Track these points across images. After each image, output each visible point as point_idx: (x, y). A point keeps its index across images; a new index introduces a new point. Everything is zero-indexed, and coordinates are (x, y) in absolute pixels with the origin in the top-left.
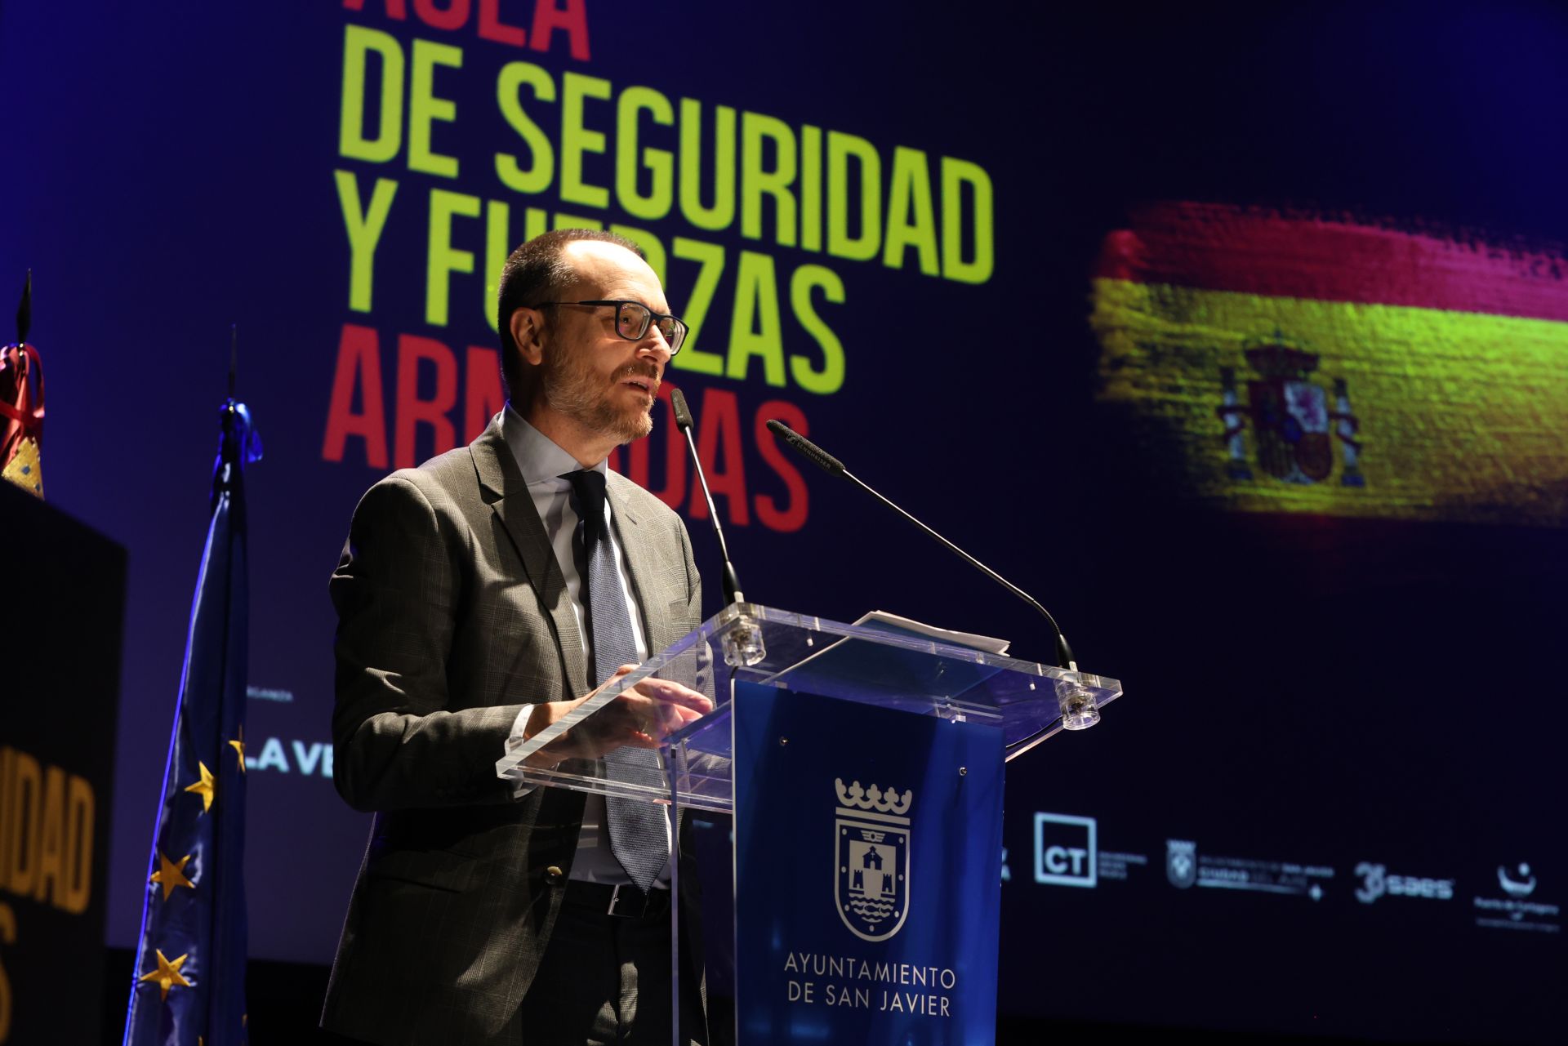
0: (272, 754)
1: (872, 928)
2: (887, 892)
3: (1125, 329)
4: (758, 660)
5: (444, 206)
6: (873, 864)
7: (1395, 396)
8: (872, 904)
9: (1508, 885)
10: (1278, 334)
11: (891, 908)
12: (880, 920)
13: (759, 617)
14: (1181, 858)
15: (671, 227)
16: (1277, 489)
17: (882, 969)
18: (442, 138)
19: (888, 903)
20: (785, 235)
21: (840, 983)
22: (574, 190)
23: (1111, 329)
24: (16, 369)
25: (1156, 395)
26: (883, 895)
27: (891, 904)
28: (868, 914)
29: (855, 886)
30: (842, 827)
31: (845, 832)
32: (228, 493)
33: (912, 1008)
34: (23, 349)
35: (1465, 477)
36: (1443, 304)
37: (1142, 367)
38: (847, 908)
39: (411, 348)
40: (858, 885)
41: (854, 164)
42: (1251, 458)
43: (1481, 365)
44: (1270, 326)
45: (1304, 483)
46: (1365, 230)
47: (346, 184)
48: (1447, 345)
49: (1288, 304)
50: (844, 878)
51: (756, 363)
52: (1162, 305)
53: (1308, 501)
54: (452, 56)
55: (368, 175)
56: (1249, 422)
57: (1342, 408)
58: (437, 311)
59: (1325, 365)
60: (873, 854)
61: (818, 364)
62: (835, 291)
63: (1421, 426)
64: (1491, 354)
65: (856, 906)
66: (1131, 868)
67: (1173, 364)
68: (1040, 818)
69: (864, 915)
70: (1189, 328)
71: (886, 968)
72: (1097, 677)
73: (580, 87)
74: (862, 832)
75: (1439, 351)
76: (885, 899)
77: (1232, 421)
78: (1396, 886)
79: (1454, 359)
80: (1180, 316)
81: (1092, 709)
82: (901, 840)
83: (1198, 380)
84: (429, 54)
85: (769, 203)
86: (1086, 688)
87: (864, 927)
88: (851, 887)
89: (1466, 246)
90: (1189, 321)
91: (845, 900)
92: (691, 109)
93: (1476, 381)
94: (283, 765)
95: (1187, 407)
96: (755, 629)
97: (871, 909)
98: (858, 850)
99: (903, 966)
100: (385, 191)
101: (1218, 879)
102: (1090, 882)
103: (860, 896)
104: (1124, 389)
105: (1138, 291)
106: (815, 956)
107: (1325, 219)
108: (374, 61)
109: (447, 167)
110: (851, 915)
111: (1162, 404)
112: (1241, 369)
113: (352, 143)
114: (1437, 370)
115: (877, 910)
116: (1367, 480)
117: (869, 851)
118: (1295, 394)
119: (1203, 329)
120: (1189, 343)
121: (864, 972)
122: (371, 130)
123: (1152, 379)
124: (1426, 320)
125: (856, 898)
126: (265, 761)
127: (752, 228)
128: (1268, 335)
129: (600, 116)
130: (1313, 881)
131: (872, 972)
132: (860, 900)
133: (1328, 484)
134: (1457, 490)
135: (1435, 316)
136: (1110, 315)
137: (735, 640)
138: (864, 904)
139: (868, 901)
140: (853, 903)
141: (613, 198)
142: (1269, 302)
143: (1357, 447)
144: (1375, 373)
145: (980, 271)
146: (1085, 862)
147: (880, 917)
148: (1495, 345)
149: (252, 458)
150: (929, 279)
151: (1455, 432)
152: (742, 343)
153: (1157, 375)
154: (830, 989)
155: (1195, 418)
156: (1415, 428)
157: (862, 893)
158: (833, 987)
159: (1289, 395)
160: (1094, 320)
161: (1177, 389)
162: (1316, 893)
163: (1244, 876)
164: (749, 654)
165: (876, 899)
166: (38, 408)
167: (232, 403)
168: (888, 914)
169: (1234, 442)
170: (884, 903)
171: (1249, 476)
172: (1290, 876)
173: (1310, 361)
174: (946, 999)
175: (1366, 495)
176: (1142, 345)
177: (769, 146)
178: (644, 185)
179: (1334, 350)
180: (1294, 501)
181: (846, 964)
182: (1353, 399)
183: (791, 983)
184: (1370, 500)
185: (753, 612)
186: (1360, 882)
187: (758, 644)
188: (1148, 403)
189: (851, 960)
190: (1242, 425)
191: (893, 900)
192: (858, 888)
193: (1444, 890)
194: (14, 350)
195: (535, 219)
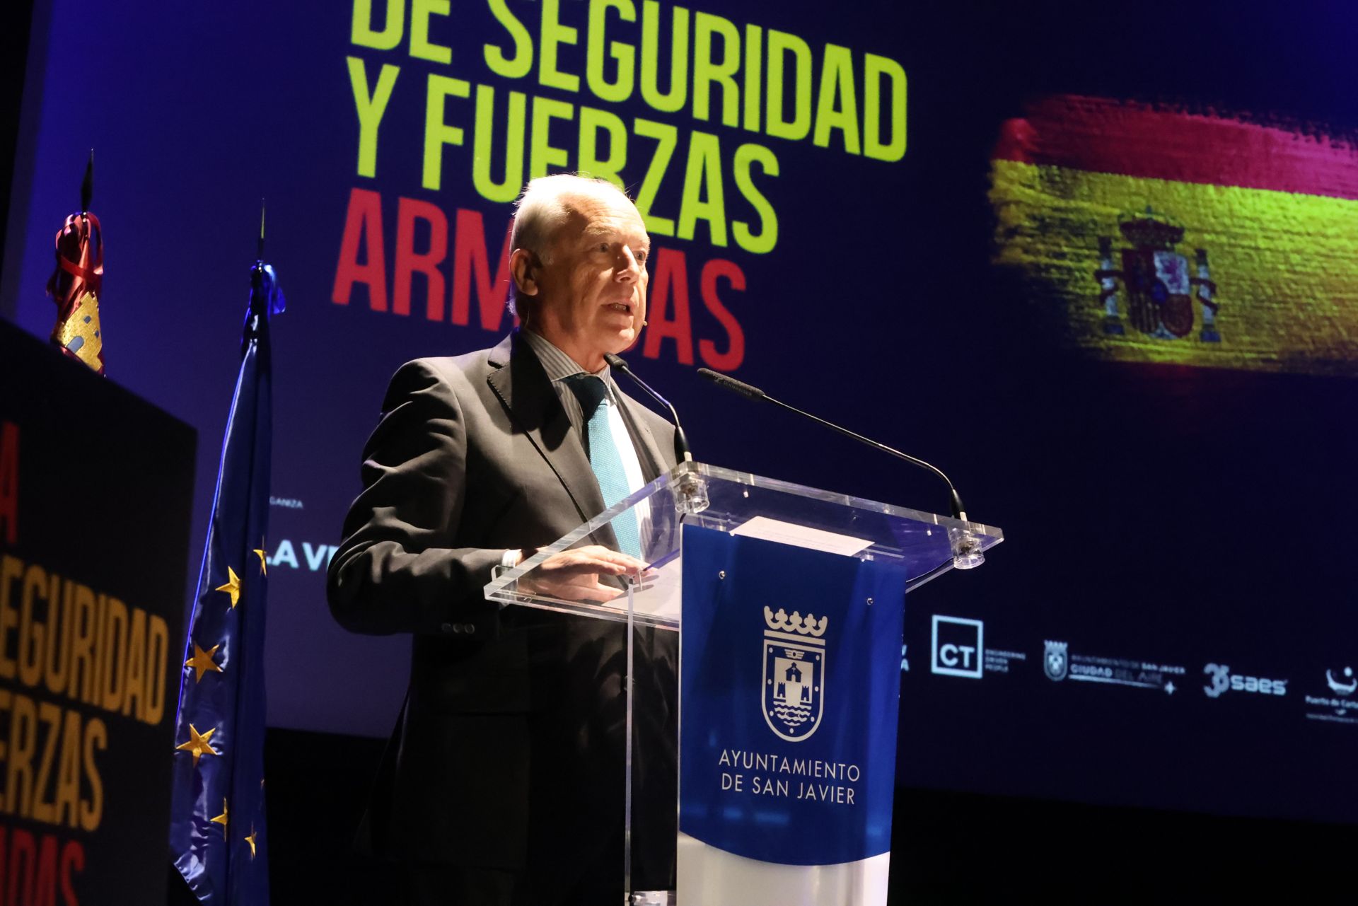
0: (285, 553)
1: (792, 731)
2: (805, 701)
3: (1018, 203)
4: (703, 509)
5: (439, 88)
6: (794, 677)
7: (1248, 265)
8: (792, 711)
9: (1334, 685)
10: (1149, 210)
11: (808, 714)
12: (798, 724)
13: (705, 474)
14: (1055, 656)
15: (633, 109)
16: (1145, 343)
17: (800, 765)
18: (439, 30)
19: (806, 710)
20: (730, 118)
21: (764, 775)
22: (550, 76)
23: (1007, 203)
24: (79, 234)
25: (1044, 260)
26: (802, 704)
27: (808, 711)
28: (789, 718)
29: (779, 695)
30: (769, 646)
31: (771, 650)
32: (256, 340)
33: (823, 797)
34: (86, 217)
35: (1306, 335)
36: (1291, 189)
37: (1031, 236)
38: (772, 713)
39: (409, 209)
40: (781, 695)
41: (790, 58)
42: (1124, 316)
43: (1322, 240)
44: (1142, 202)
45: (1168, 338)
46: (1226, 122)
47: (356, 67)
48: (1293, 222)
49: (1158, 184)
50: (770, 689)
51: (702, 227)
52: (1050, 182)
53: (1171, 353)
55: (374, 60)
56: (1122, 285)
57: (1202, 275)
58: (432, 178)
59: (1189, 237)
60: (794, 669)
61: (756, 229)
62: (771, 167)
63: (1269, 291)
64: (1330, 232)
65: (779, 712)
66: (1012, 662)
67: (1059, 234)
68: (936, 619)
69: (785, 720)
70: (1073, 204)
71: (803, 764)
72: (983, 525)
74: (786, 650)
75: (1287, 227)
76: (803, 707)
77: (1108, 284)
78: (1238, 683)
79: (1299, 234)
80: (1066, 194)
81: (978, 552)
82: (818, 658)
83: (1081, 248)
85: (716, 90)
86: (973, 534)
87: (785, 730)
88: (775, 696)
89: (1313, 138)
90: (1073, 198)
91: (770, 707)
92: (652, 9)
93: (1318, 254)
94: (294, 564)
95: (1070, 270)
96: (701, 483)
97: (791, 715)
98: (781, 665)
99: (817, 762)
100: (389, 75)
101: (1087, 674)
102: (978, 674)
103: (783, 704)
104: (1016, 254)
105: (1031, 171)
106: (745, 753)
107: (1192, 113)
109: (443, 55)
110: (775, 720)
111: (1048, 268)
112: (1117, 240)
113: (361, 34)
114: (1285, 244)
115: (796, 715)
116: (1222, 336)
117: (791, 666)
118: (1162, 262)
119: (1086, 205)
120: (1071, 216)
121: (785, 766)
122: (378, 22)
123: (1040, 247)
124: (1276, 200)
125: (779, 706)
126: (278, 559)
127: (701, 111)
128: (1140, 211)
130: (1167, 677)
131: (791, 766)
132: (783, 707)
133: (1188, 340)
134: (1301, 347)
135: (1284, 196)
136: (1006, 191)
137: (684, 492)
138: (786, 710)
139: (789, 708)
140: (777, 710)
141: (584, 83)
142: (1142, 182)
143: (1215, 308)
144: (1230, 245)
145: (896, 151)
146: (973, 657)
147: (798, 722)
148: (1335, 223)
149: (277, 311)
150: (852, 156)
151: (1299, 297)
152: (691, 209)
153: (1044, 243)
154: (757, 781)
155: (1076, 280)
156: (1264, 293)
157: (784, 701)
158: (759, 779)
159: (1157, 263)
160: (992, 195)
161: (1062, 256)
162: (1170, 688)
163: (1108, 672)
164: (695, 503)
165: (796, 707)
166: (98, 266)
167: (261, 264)
168: (805, 719)
169: (1109, 302)
170: (803, 710)
171: (1122, 332)
172: (1148, 672)
173: (1176, 234)
174: (852, 790)
175: (1221, 350)
176: (1033, 218)
177: (717, 41)
178: (610, 73)
179: (1196, 224)
180: (1159, 353)
181: (770, 760)
182: (1212, 267)
183: (724, 775)
184: (1224, 354)
185: (699, 469)
186: (1208, 680)
187: (703, 495)
188: (1037, 267)
189: (774, 757)
190: (1116, 288)
191: (809, 708)
192: (781, 697)
193: (1279, 688)
194: (78, 218)
195: (517, 101)
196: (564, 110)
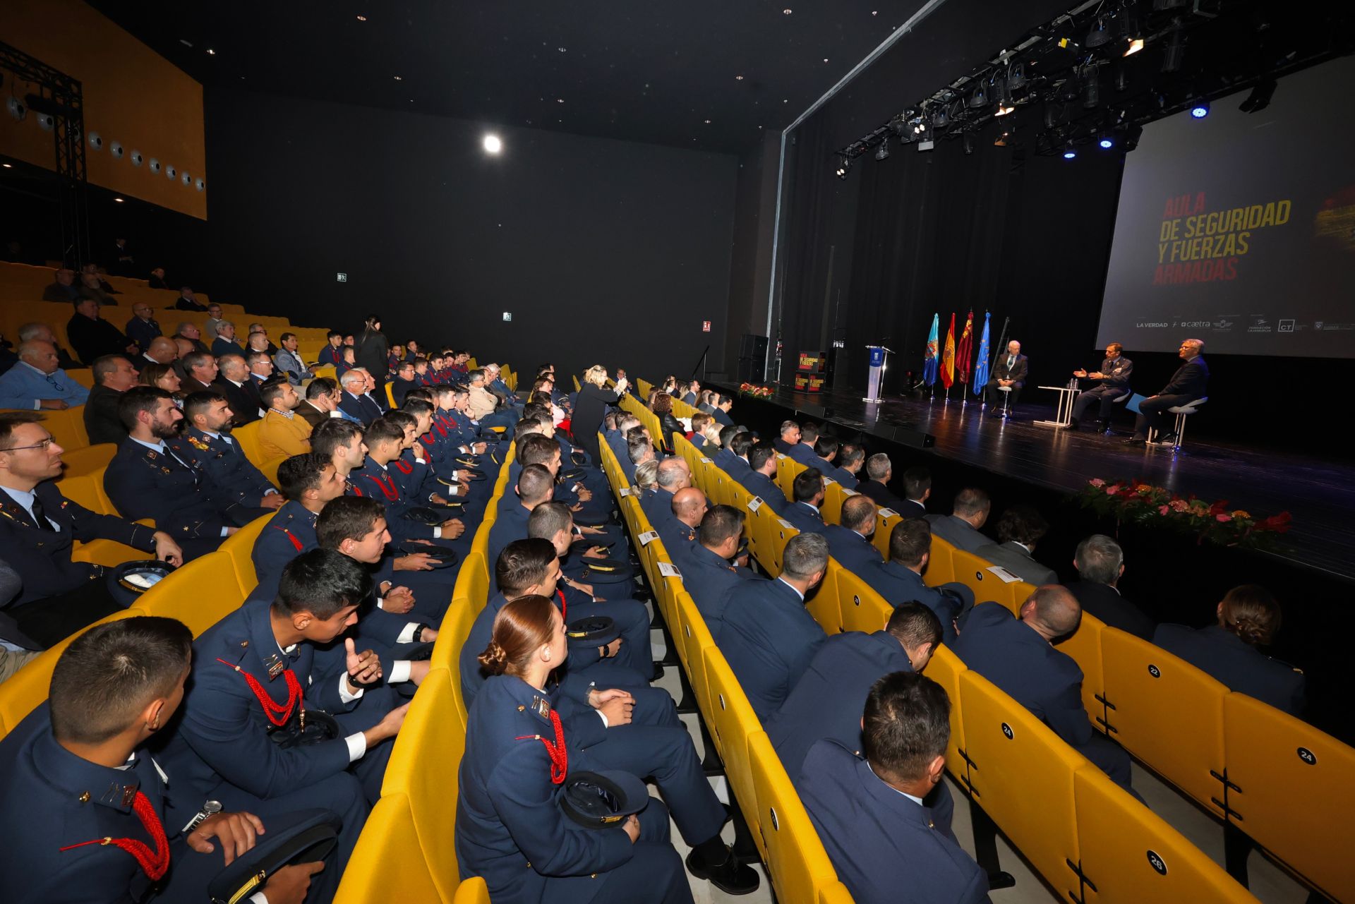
0: (1142, 325)
3: (1324, 221)
5: (1175, 244)
14: (1319, 325)
15: (1217, 233)
18: (1176, 234)
20: (1239, 228)
22: (1198, 234)
23: (1320, 222)
37: (1328, 227)
51: (1229, 253)
52: (1337, 212)
54: (1179, 220)
55: (1163, 243)
58: (1172, 260)
61: (1242, 249)
62: (1248, 235)
67: (1338, 224)
73: (1200, 217)
83: (1346, 225)
84: (1175, 222)
85: (1236, 224)
90: (1346, 213)
92: (1222, 213)
95: (1341, 232)
100: (1166, 245)
104: (1321, 234)
105: (1331, 211)
108: (1167, 226)
109: (1177, 238)
111: (1333, 234)
113: (1162, 239)
122: (1165, 236)
123: (1331, 229)
127: (1232, 229)
129: (1204, 221)
136: (1321, 219)
141: (1205, 233)
145: (1285, 221)
150: (1272, 226)
152: (1227, 249)
155: (1343, 234)
160: (1315, 222)
161: (1339, 229)
177: (1238, 214)
178: (1211, 228)
195: (1190, 241)
196: (1200, 240)
